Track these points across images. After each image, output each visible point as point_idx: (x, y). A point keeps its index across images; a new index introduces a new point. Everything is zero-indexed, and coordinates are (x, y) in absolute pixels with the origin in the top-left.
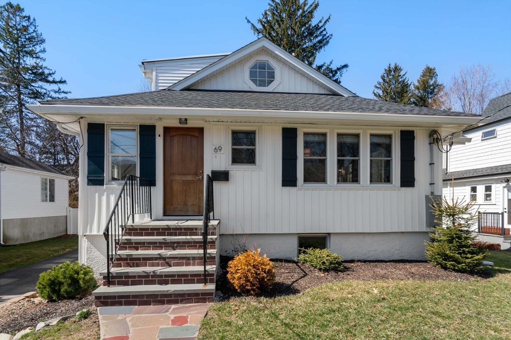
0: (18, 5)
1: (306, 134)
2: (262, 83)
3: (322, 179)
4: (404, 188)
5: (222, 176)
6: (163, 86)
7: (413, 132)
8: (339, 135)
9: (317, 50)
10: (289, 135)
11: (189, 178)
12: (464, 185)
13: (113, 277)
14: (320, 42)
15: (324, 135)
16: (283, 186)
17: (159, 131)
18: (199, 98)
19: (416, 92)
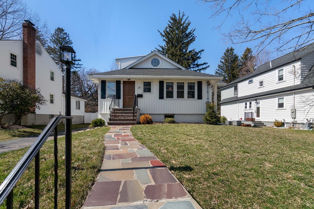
0: (62, 28)
1: (167, 83)
2: (155, 66)
3: (172, 97)
4: (198, 100)
5: (140, 96)
6: (123, 67)
7: (201, 82)
8: (177, 83)
9: (189, 44)
10: (161, 83)
11: (131, 97)
12: (242, 102)
13: (111, 119)
14: (191, 40)
15: (173, 83)
16: (159, 99)
17: (122, 82)
18: (134, 72)
19: (242, 60)
